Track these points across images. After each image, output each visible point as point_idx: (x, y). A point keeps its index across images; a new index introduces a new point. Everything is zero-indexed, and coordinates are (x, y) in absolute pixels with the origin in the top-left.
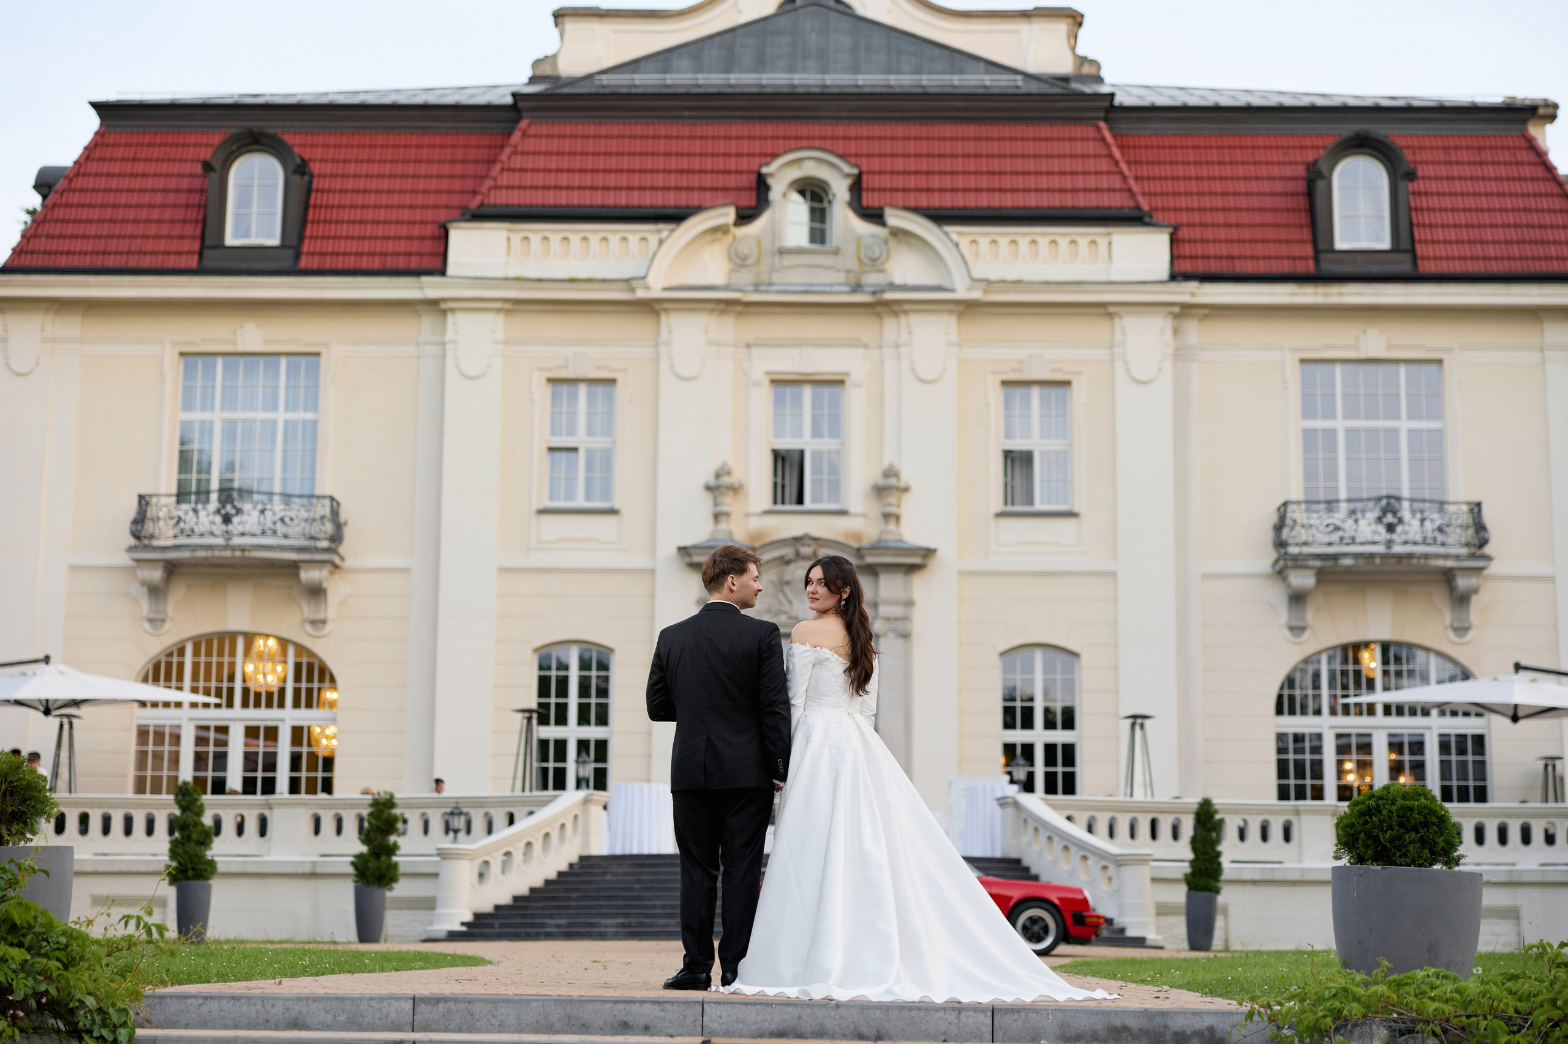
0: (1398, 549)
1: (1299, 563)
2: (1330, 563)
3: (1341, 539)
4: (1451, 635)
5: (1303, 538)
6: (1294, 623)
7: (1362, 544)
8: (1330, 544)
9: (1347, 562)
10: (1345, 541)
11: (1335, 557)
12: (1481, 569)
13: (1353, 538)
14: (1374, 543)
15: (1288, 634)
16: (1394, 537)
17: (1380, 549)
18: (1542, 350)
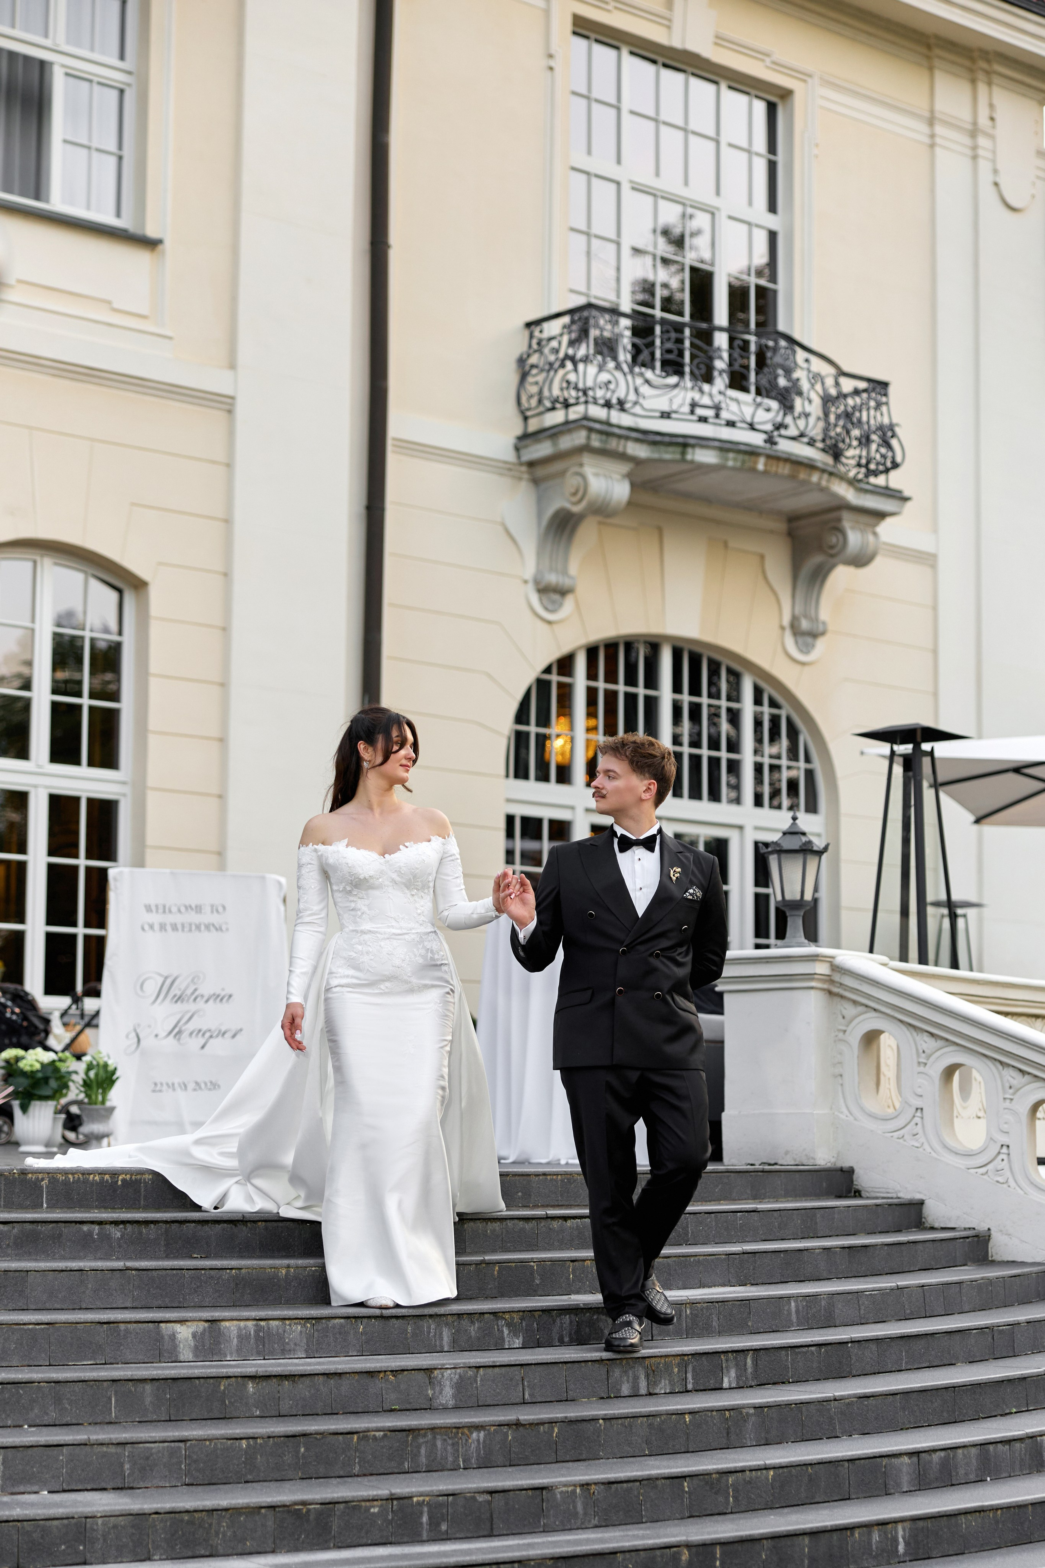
0: (784, 446)
1: (613, 444)
2: (669, 454)
3: (694, 405)
4: (789, 641)
5: (621, 393)
6: (552, 578)
7: (731, 424)
8: (666, 415)
9: (705, 457)
10: (700, 412)
11: (684, 443)
12: (881, 515)
13: (717, 408)
14: (752, 427)
15: (534, 598)
16: (789, 420)
17: (757, 439)
18: (931, 121)
